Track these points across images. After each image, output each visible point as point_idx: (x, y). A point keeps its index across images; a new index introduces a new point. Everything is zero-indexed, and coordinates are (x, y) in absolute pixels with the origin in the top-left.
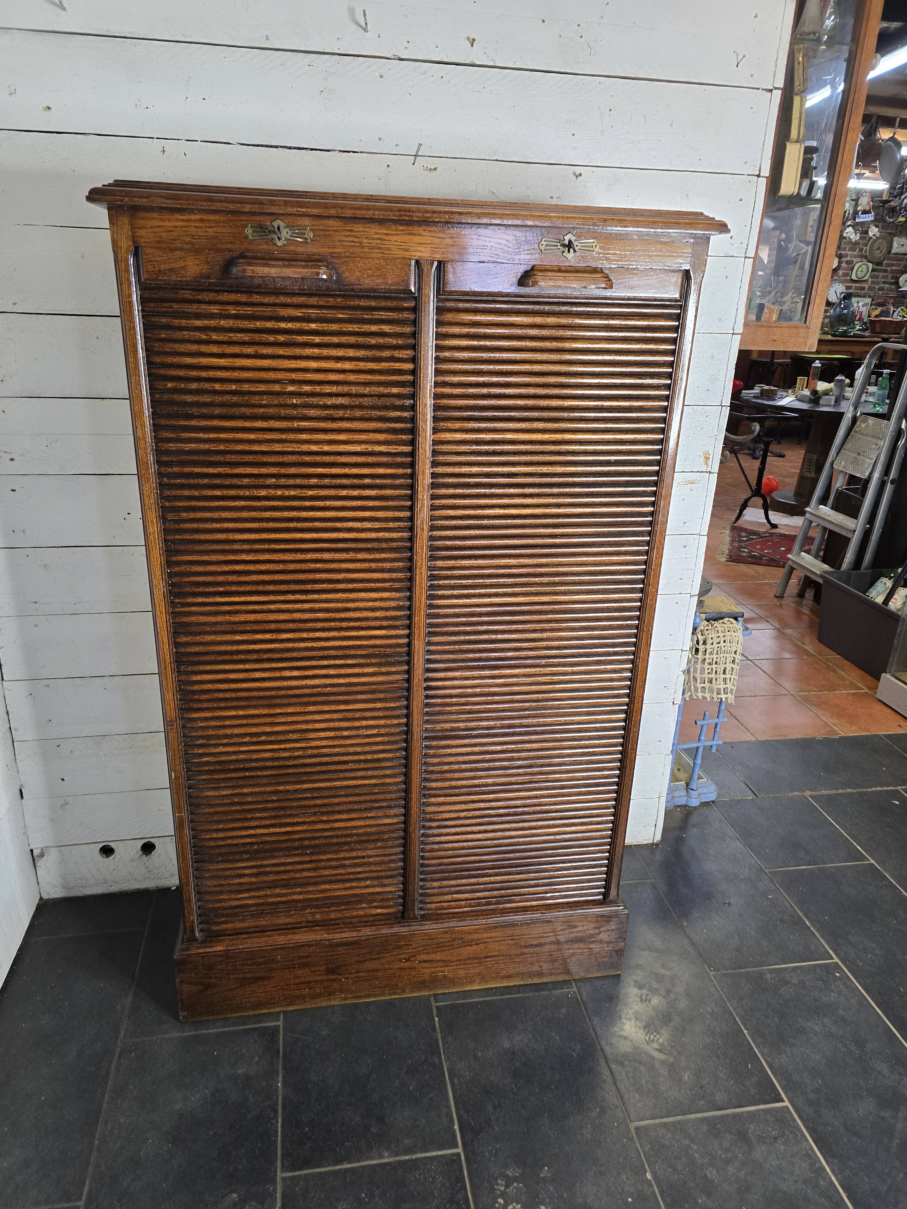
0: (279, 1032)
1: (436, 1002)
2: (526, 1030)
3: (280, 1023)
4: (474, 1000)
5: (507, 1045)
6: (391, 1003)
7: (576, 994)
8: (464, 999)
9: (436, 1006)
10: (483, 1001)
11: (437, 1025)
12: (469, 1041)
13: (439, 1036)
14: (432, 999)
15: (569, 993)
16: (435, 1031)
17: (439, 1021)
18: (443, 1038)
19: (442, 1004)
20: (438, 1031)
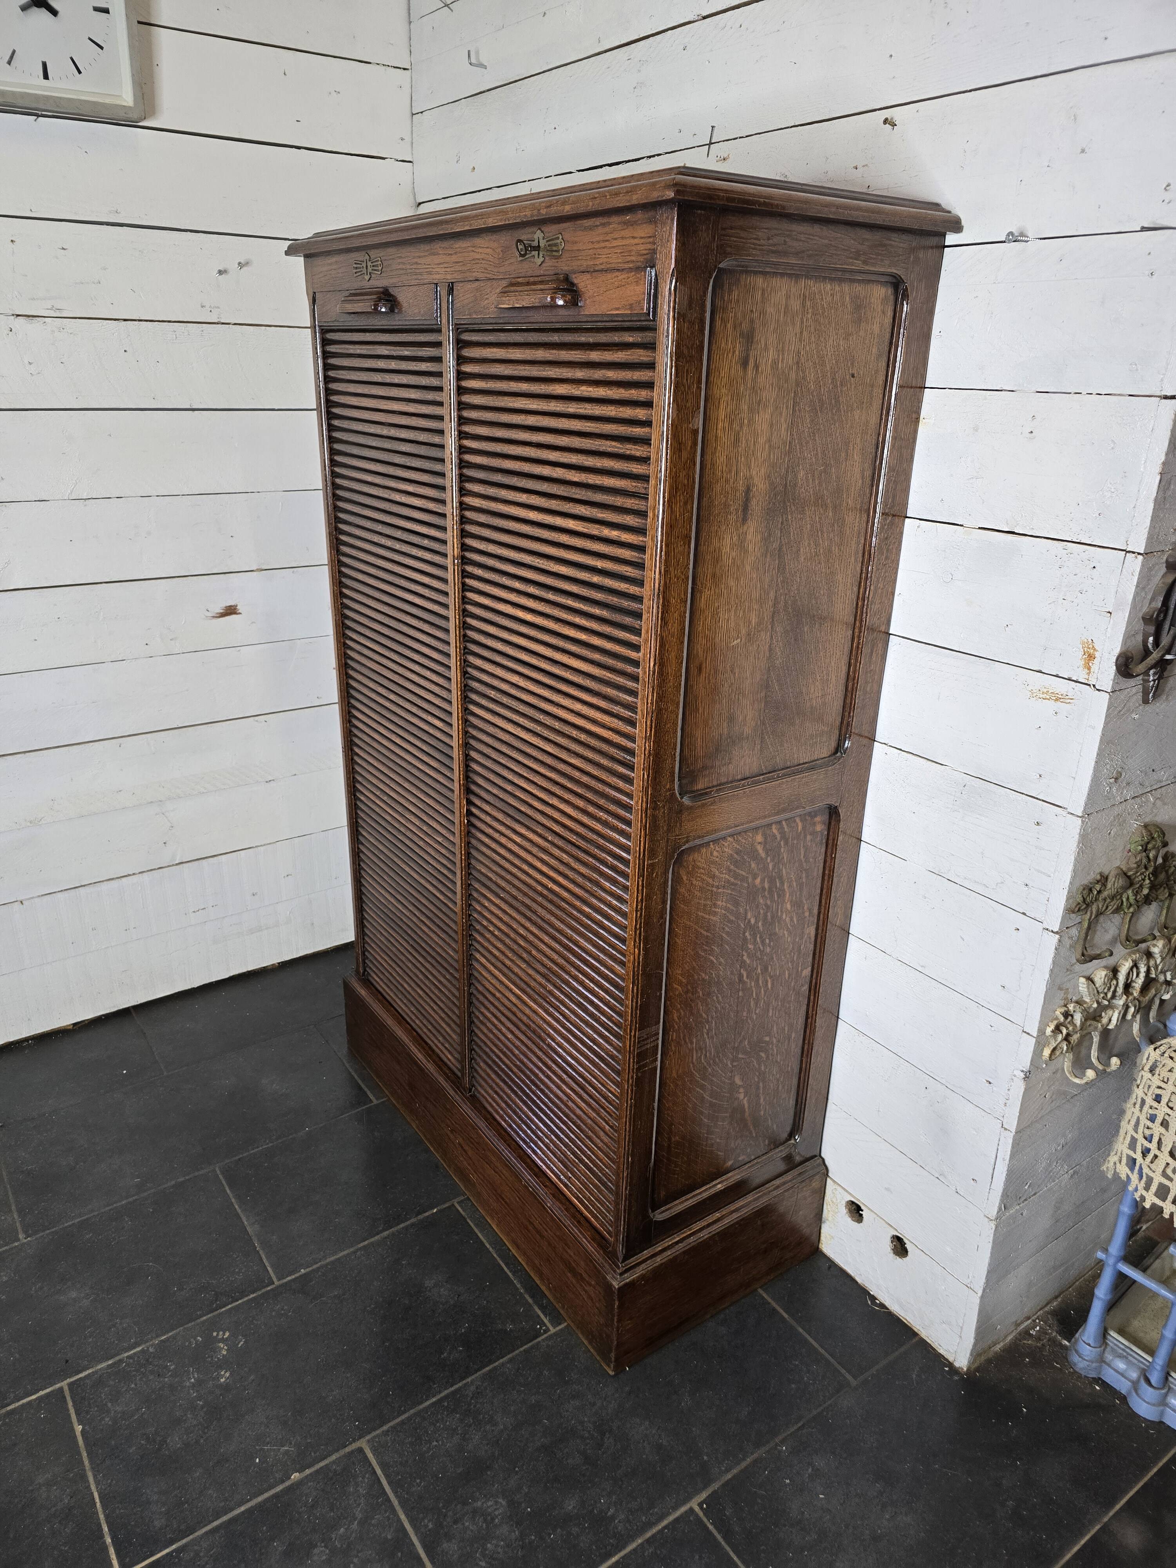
0: (365, 1105)
1: (458, 1203)
2: (459, 1296)
3: (375, 1102)
4: (479, 1235)
5: (428, 1283)
6: (437, 1167)
7: (546, 1331)
8: (476, 1225)
9: (453, 1205)
10: (482, 1242)
11: (427, 1214)
12: (418, 1248)
13: (413, 1220)
14: (462, 1198)
15: (543, 1324)
16: (417, 1215)
17: (433, 1214)
18: (412, 1225)
19: (459, 1209)
20: (420, 1217)
